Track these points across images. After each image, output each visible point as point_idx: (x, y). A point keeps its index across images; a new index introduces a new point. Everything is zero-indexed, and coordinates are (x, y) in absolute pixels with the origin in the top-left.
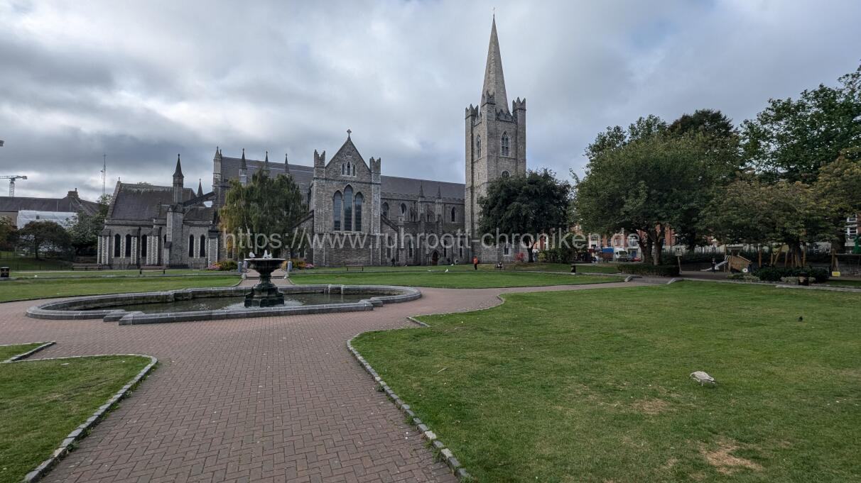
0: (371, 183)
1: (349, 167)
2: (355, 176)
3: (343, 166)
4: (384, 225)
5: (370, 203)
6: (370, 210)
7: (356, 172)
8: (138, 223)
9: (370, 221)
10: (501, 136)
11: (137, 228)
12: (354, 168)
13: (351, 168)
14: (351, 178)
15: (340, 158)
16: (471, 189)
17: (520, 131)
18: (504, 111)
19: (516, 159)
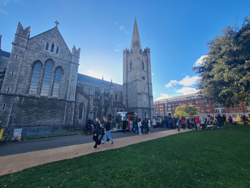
0: (71, 62)
1: (53, 46)
2: (58, 55)
3: (48, 44)
4: (79, 94)
5: (69, 76)
6: (68, 81)
7: (59, 52)
9: (67, 90)
10: (141, 61)
12: (58, 48)
13: (55, 48)
14: (54, 54)
15: (45, 37)
16: (126, 84)
17: (148, 60)
18: (141, 50)
19: (147, 72)
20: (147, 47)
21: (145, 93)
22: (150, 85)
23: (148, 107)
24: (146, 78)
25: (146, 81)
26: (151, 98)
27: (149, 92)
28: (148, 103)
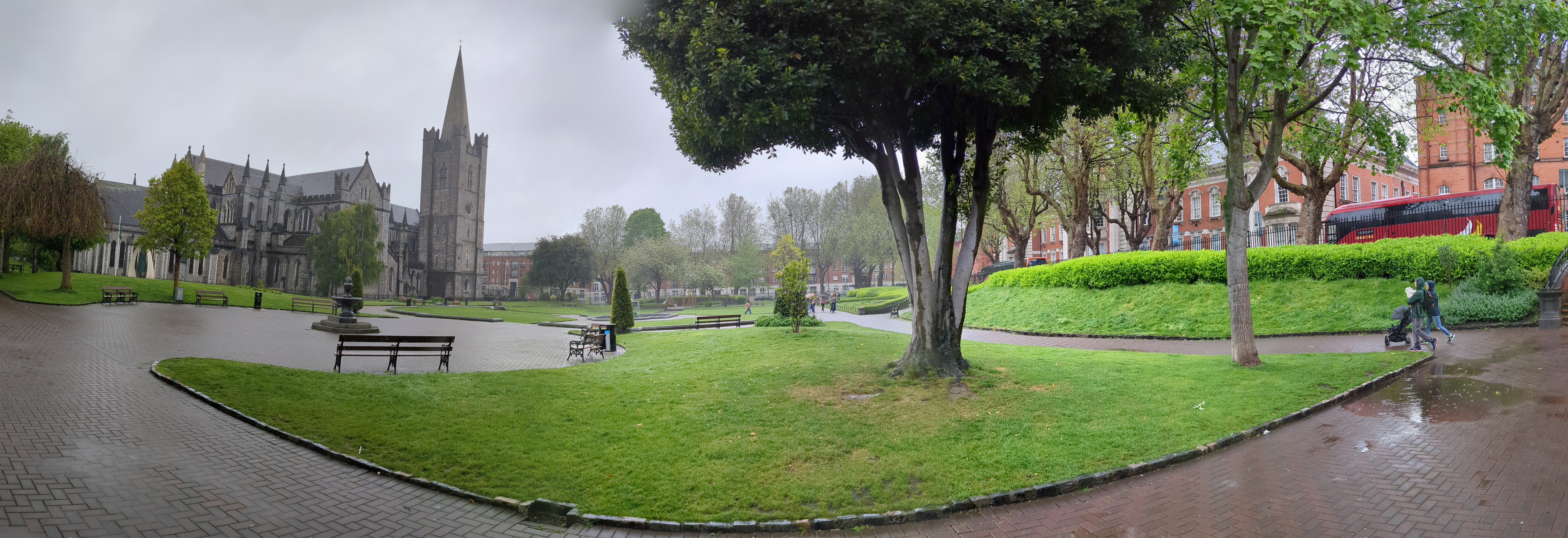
0: (382, 210)
1: (366, 191)
2: (371, 202)
3: (362, 190)
7: (371, 198)
8: (132, 228)
10: (467, 168)
11: (131, 235)
13: (368, 193)
14: (367, 204)
15: (360, 181)
16: (428, 217)
17: (482, 166)
18: (469, 143)
19: (478, 194)
20: (483, 133)
21: (469, 242)
22: (479, 223)
23: (472, 270)
24: (474, 209)
25: (472, 215)
26: (479, 252)
27: (476, 240)
28: (473, 262)
